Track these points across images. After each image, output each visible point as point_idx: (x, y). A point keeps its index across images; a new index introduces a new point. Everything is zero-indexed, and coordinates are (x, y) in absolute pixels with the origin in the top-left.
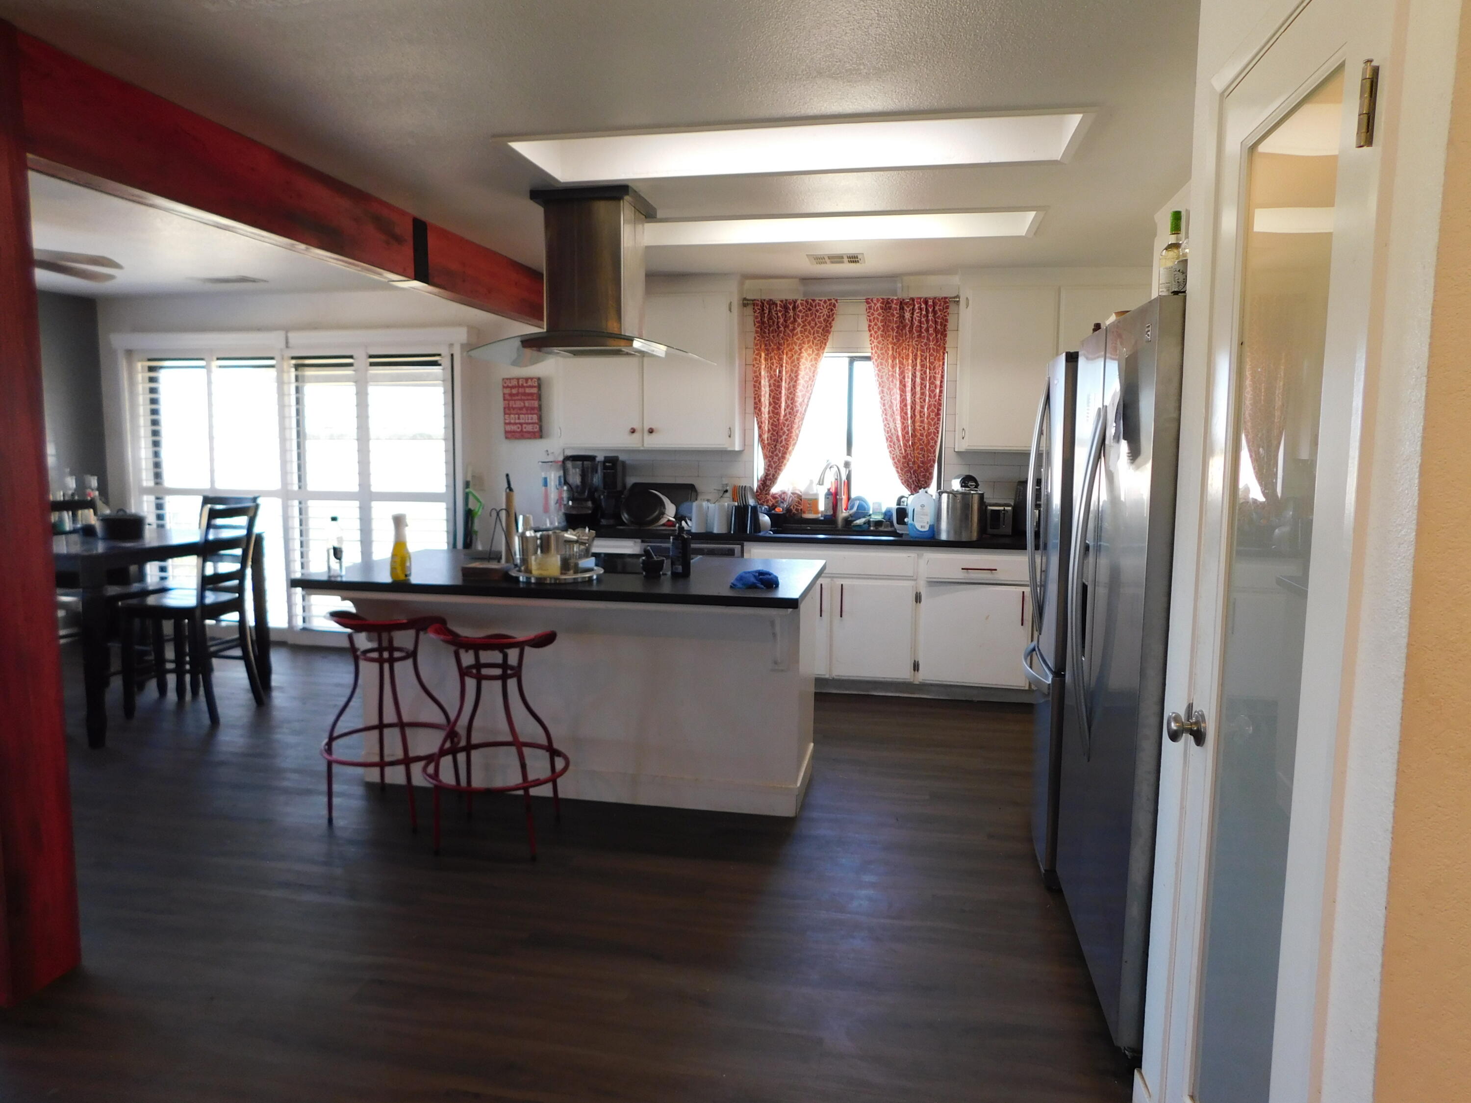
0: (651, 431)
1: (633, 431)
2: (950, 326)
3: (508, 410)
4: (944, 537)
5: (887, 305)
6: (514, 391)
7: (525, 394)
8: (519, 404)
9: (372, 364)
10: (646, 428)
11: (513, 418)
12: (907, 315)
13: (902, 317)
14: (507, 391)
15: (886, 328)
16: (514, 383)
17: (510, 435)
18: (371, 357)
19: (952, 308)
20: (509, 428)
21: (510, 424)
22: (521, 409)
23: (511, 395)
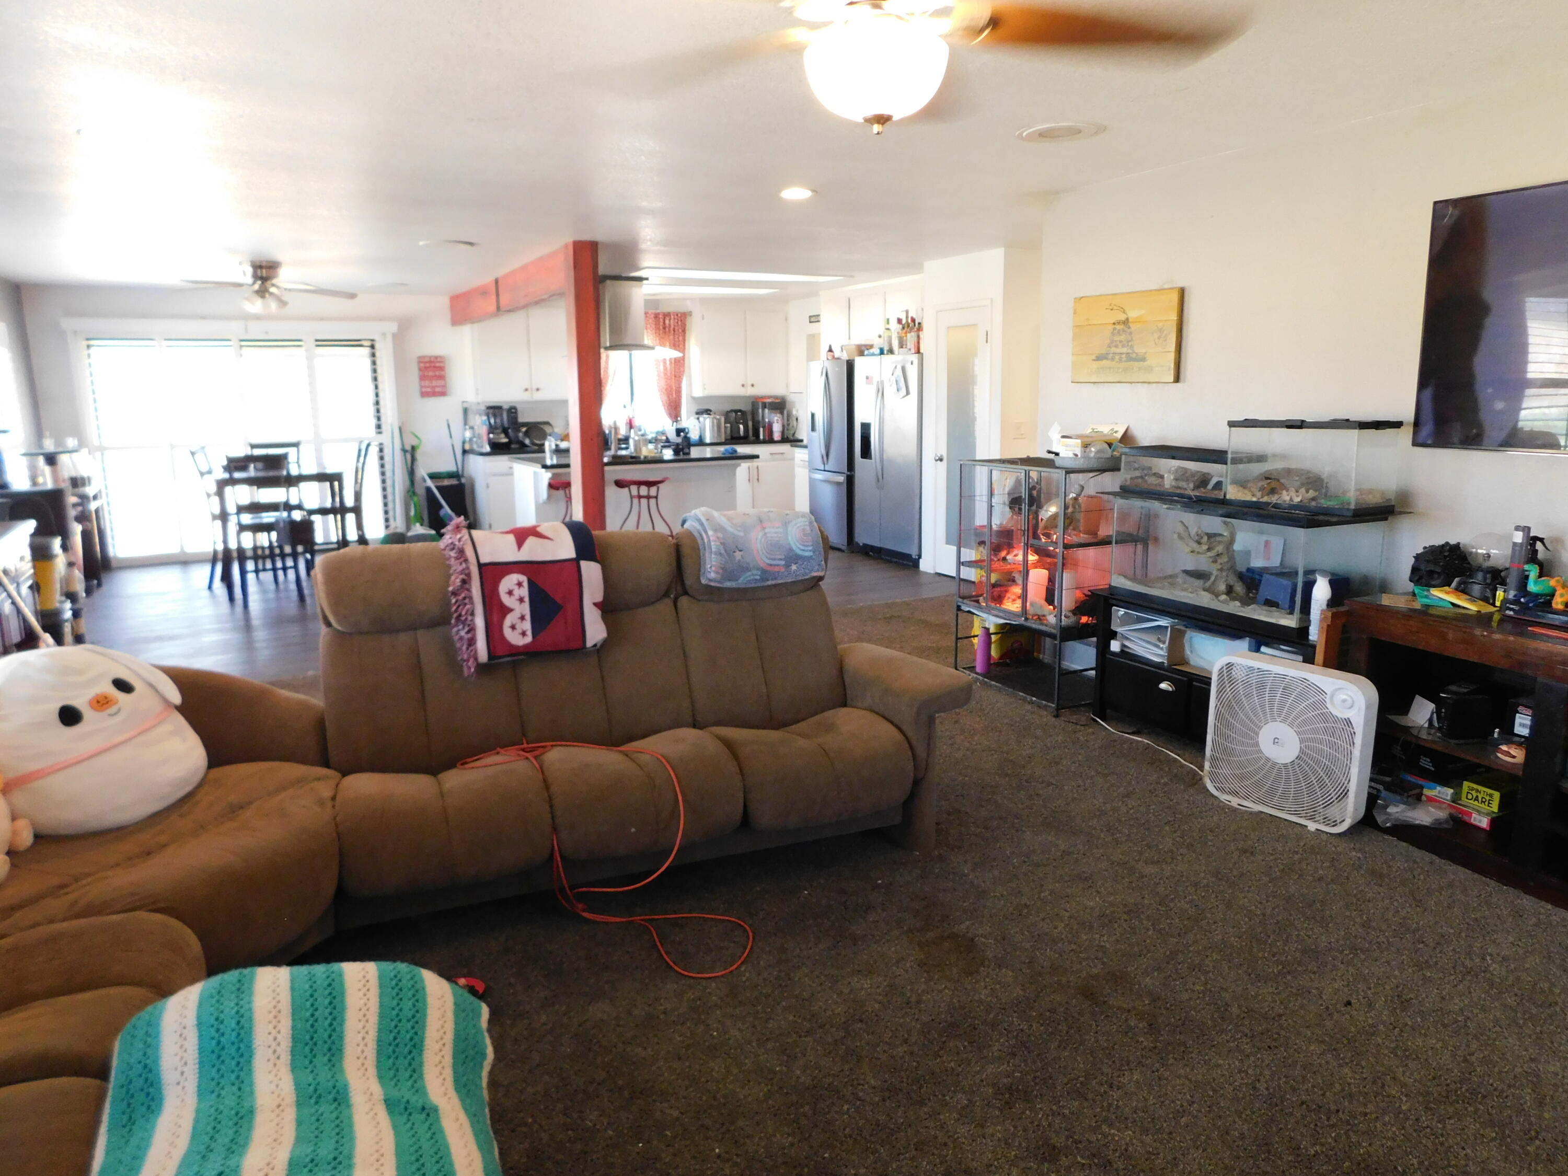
0: (538, 390)
1: (526, 390)
2: (687, 328)
3: (423, 378)
4: (708, 440)
5: (656, 316)
6: (428, 365)
7: (435, 367)
8: (431, 374)
9: (318, 346)
10: (535, 387)
11: (427, 383)
12: (667, 322)
13: (664, 323)
14: (422, 365)
15: (657, 329)
16: (427, 360)
17: (424, 394)
18: (317, 341)
19: (688, 318)
20: (424, 390)
21: (425, 387)
22: (433, 377)
23: (426, 368)
